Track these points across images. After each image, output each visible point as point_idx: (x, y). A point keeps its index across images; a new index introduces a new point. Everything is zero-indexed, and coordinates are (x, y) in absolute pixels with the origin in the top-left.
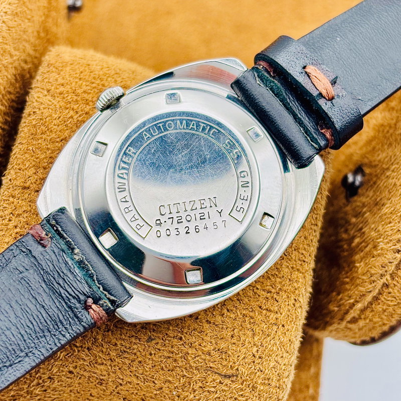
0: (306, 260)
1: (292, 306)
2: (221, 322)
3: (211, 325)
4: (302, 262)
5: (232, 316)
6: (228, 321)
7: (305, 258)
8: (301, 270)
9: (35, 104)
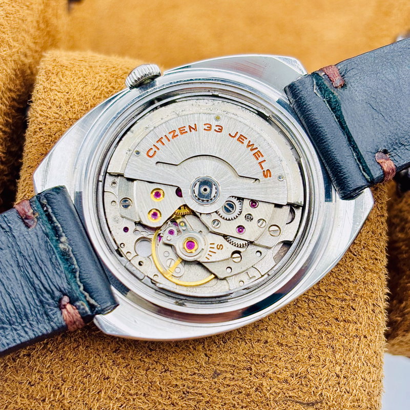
0: (378, 257)
1: (372, 312)
2: (294, 343)
3: (284, 347)
4: (374, 261)
5: (307, 333)
6: (302, 340)
7: (377, 255)
8: (374, 269)
9: (40, 119)
